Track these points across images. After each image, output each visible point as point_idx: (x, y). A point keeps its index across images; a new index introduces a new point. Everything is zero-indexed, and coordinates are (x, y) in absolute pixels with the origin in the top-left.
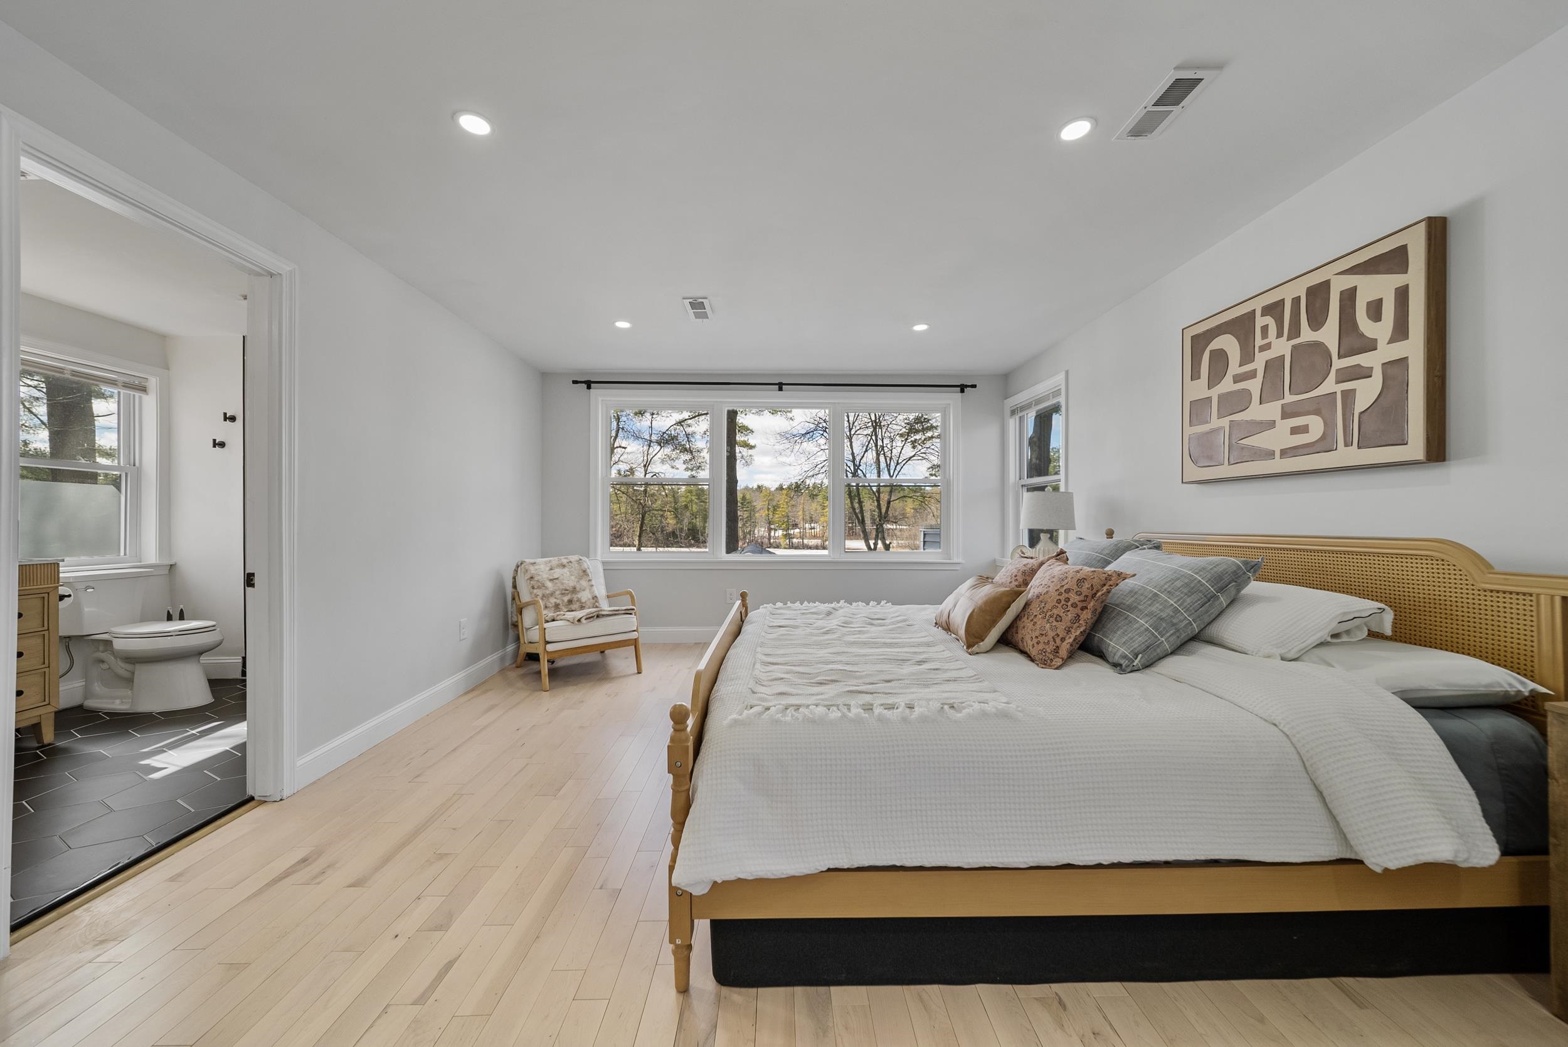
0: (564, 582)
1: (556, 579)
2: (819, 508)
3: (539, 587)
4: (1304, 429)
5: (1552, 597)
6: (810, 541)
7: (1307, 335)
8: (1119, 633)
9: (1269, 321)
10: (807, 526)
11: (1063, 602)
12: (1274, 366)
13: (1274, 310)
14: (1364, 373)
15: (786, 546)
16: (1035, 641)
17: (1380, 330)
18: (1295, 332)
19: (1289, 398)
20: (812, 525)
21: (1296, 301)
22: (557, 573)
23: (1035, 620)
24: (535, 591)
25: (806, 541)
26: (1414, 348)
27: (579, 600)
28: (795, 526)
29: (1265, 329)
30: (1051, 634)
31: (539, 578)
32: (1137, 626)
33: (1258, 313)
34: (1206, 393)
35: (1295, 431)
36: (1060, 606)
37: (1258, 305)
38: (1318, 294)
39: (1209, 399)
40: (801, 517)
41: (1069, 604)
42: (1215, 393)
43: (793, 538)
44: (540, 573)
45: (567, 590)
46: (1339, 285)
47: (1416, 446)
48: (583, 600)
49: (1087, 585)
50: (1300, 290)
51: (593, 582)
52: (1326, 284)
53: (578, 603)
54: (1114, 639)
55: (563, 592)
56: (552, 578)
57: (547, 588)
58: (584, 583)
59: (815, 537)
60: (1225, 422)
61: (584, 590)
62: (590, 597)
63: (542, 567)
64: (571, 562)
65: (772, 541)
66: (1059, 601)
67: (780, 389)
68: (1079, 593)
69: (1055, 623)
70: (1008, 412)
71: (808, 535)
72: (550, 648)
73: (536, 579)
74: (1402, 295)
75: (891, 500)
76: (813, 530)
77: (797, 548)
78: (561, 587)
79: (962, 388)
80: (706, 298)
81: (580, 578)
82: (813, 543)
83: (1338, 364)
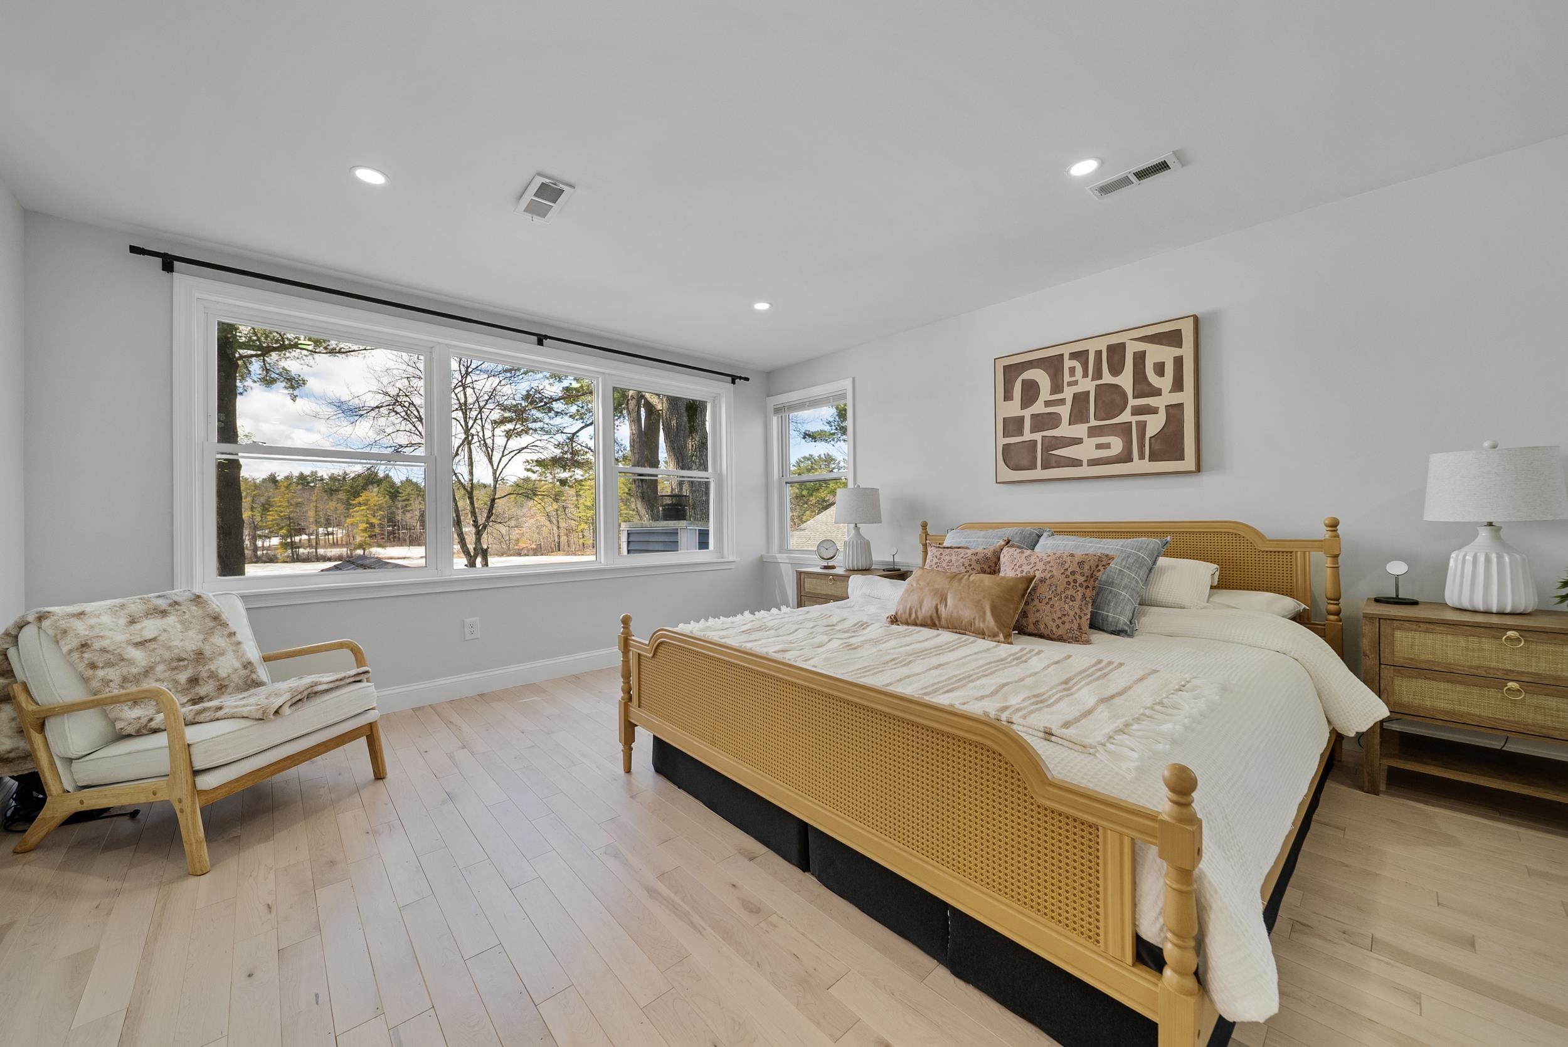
0: (174, 643)
1: (150, 640)
2: (341, 507)
3: (109, 664)
4: (1107, 446)
5: (1304, 552)
6: (329, 550)
7: (1107, 378)
8: (1112, 604)
9: (1076, 364)
10: (321, 530)
11: (1072, 584)
12: (1080, 400)
13: (1081, 356)
14: (1152, 411)
15: (288, 560)
16: (1058, 622)
17: (1164, 383)
18: (1098, 375)
19: (1093, 422)
20: (330, 529)
21: (1099, 353)
22: (150, 627)
23: (1051, 603)
24: (100, 673)
25: (321, 551)
26: (1186, 398)
27: (213, 675)
28: (300, 531)
29: (1072, 370)
30: (1072, 613)
31: (105, 643)
32: (1122, 597)
33: (1066, 357)
34: (1018, 412)
35: (1099, 447)
36: (1070, 587)
37: (1066, 351)
38: (1116, 352)
39: (1022, 419)
40: (312, 520)
41: (1077, 585)
42: (1027, 413)
43: (299, 548)
44: (107, 633)
45: (183, 660)
46: (1132, 348)
47: (1189, 463)
48: (223, 673)
49: (1087, 567)
50: (1102, 345)
51: (239, 638)
52: (1122, 347)
53: (211, 681)
54: (1111, 611)
55: (174, 664)
56: (139, 640)
57: (131, 662)
58: (219, 640)
59: (335, 545)
60: (1038, 436)
61: (222, 654)
62: (237, 665)
63: (106, 619)
64: (176, 603)
65: (259, 553)
66: (1068, 583)
67: (540, 343)
68: (1082, 574)
69: (1071, 603)
70: (771, 409)
71: (322, 542)
72: (207, 782)
73: (97, 645)
74: (1179, 362)
75: (496, 497)
76: (331, 537)
77: (307, 560)
78: (167, 655)
79: (734, 379)
80: (572, 186)
81: (210, 632)
82: (333, 553)
83: (1132, 402)
